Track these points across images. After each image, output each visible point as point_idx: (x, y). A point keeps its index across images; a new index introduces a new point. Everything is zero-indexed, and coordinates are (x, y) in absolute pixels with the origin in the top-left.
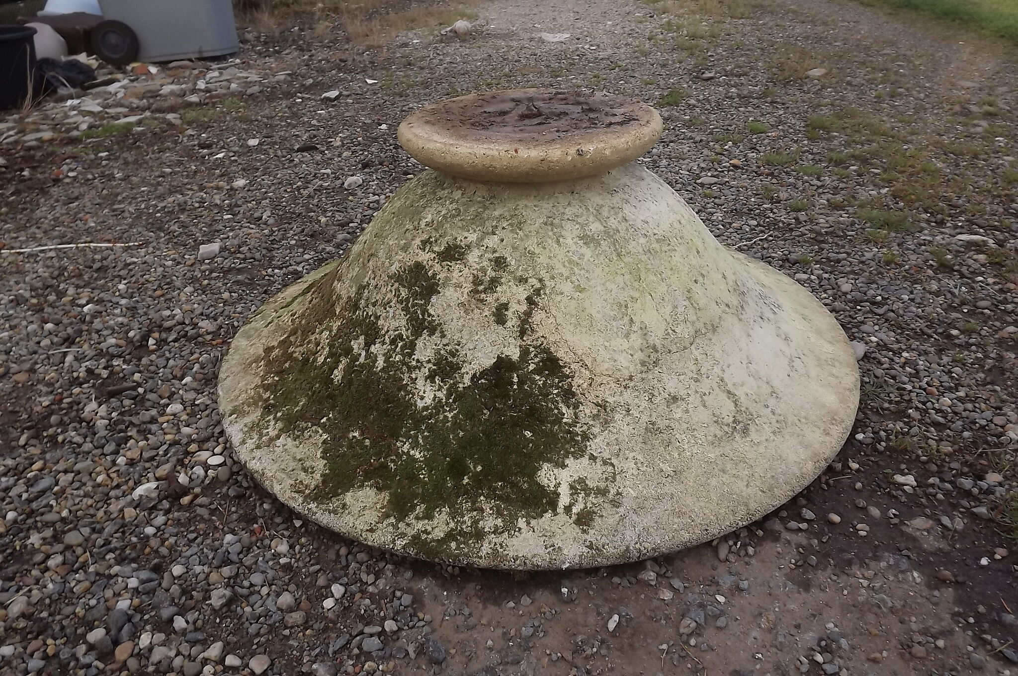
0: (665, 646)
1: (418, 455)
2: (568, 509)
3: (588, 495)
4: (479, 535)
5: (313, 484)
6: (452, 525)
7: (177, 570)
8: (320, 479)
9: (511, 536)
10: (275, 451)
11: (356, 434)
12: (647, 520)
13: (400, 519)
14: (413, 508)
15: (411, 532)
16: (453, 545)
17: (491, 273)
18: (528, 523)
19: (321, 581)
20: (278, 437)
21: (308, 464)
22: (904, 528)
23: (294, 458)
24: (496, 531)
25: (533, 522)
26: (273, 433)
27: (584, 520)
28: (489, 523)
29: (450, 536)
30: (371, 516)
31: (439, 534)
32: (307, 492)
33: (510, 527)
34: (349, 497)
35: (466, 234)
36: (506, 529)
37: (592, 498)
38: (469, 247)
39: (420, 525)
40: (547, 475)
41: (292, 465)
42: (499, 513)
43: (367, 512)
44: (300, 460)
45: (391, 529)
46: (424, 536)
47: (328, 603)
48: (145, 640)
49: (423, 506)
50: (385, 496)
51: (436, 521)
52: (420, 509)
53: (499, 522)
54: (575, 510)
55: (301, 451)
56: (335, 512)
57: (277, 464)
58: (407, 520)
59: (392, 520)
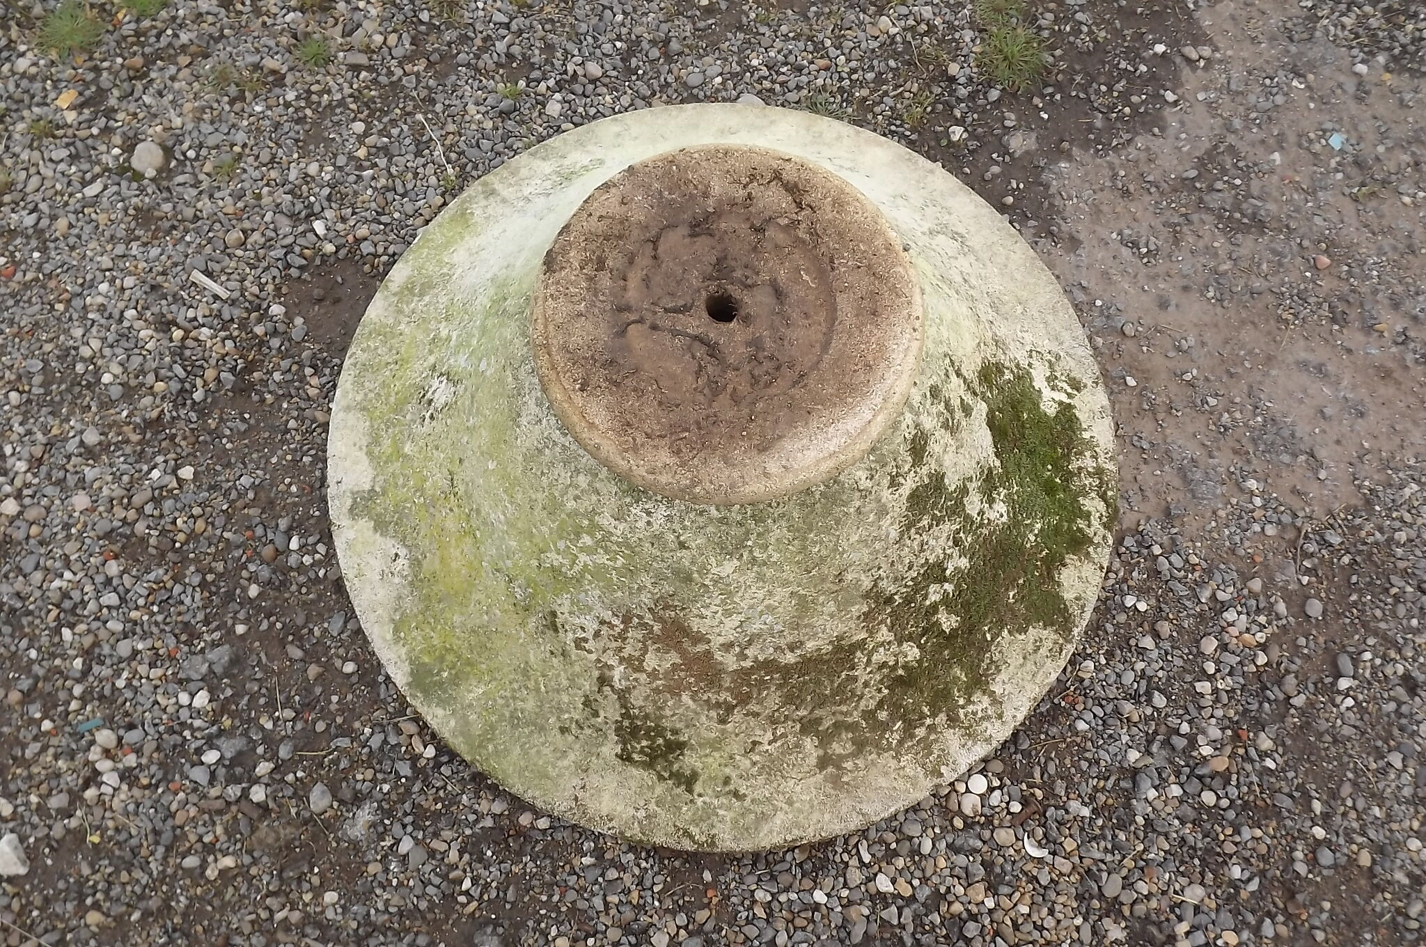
0: (1145, 349)
1: (1039, 526)
2: (1070, 396)
3: (1056, 378)
4: (1099, 472)
5: (1054, 636)
6: (1093, 495)
7: (1133, 755)
8: (1049, 629)
9: (1098, 446)
10: (1010, 693)
11: (1011, 594)
12: (1066, 336)
13: (1091, 542)
14: (1080, 530)
15: (1102, 531)
16: (1110, 493)
17: (942, 407)
18: (1085, 430)
19: (1122, 618)
20: (992, 694)
21: (1030, 648)
22: (1017, 155)
23: (1022, 665)
24: (1095, 457)
25: (1084, 426)
26: (986, 701)
27: (1076, 385)
28: (1088, 463)
29: (1103, 497)
30: (1088, 570)
31: (1101, 506)
32: (1061, 641)
33: (1090, 445)
34: (1068, 595)
35: (904, 426)
36: (1092, 448)
37: (1058, 374)
38: (917, 426)
39: (1095, 523)
40: (1050, 409)
41: (1030, 666)
42: (1081, 453)
43: (1083, 575)
44: (1024, 658)
45: (1099, 550)
46: (1105, 519)
47: (1142, 606)
48: (1206, 751)
49: (1079, 521)
50: (1069, 558)
51: (1091, 509)
52: (1081, 523)
53: (1088, 454)
54: (1069, 390)
55: (1015, 659)
56: (1083, 606)
57: (1026, 683)
58: (1091, 535)
59: (1091, 549)
